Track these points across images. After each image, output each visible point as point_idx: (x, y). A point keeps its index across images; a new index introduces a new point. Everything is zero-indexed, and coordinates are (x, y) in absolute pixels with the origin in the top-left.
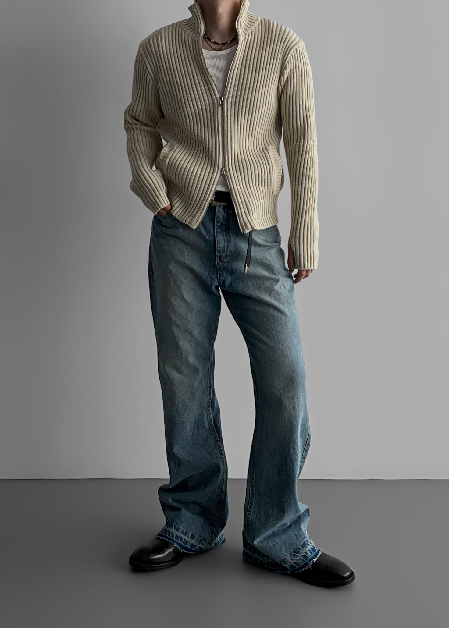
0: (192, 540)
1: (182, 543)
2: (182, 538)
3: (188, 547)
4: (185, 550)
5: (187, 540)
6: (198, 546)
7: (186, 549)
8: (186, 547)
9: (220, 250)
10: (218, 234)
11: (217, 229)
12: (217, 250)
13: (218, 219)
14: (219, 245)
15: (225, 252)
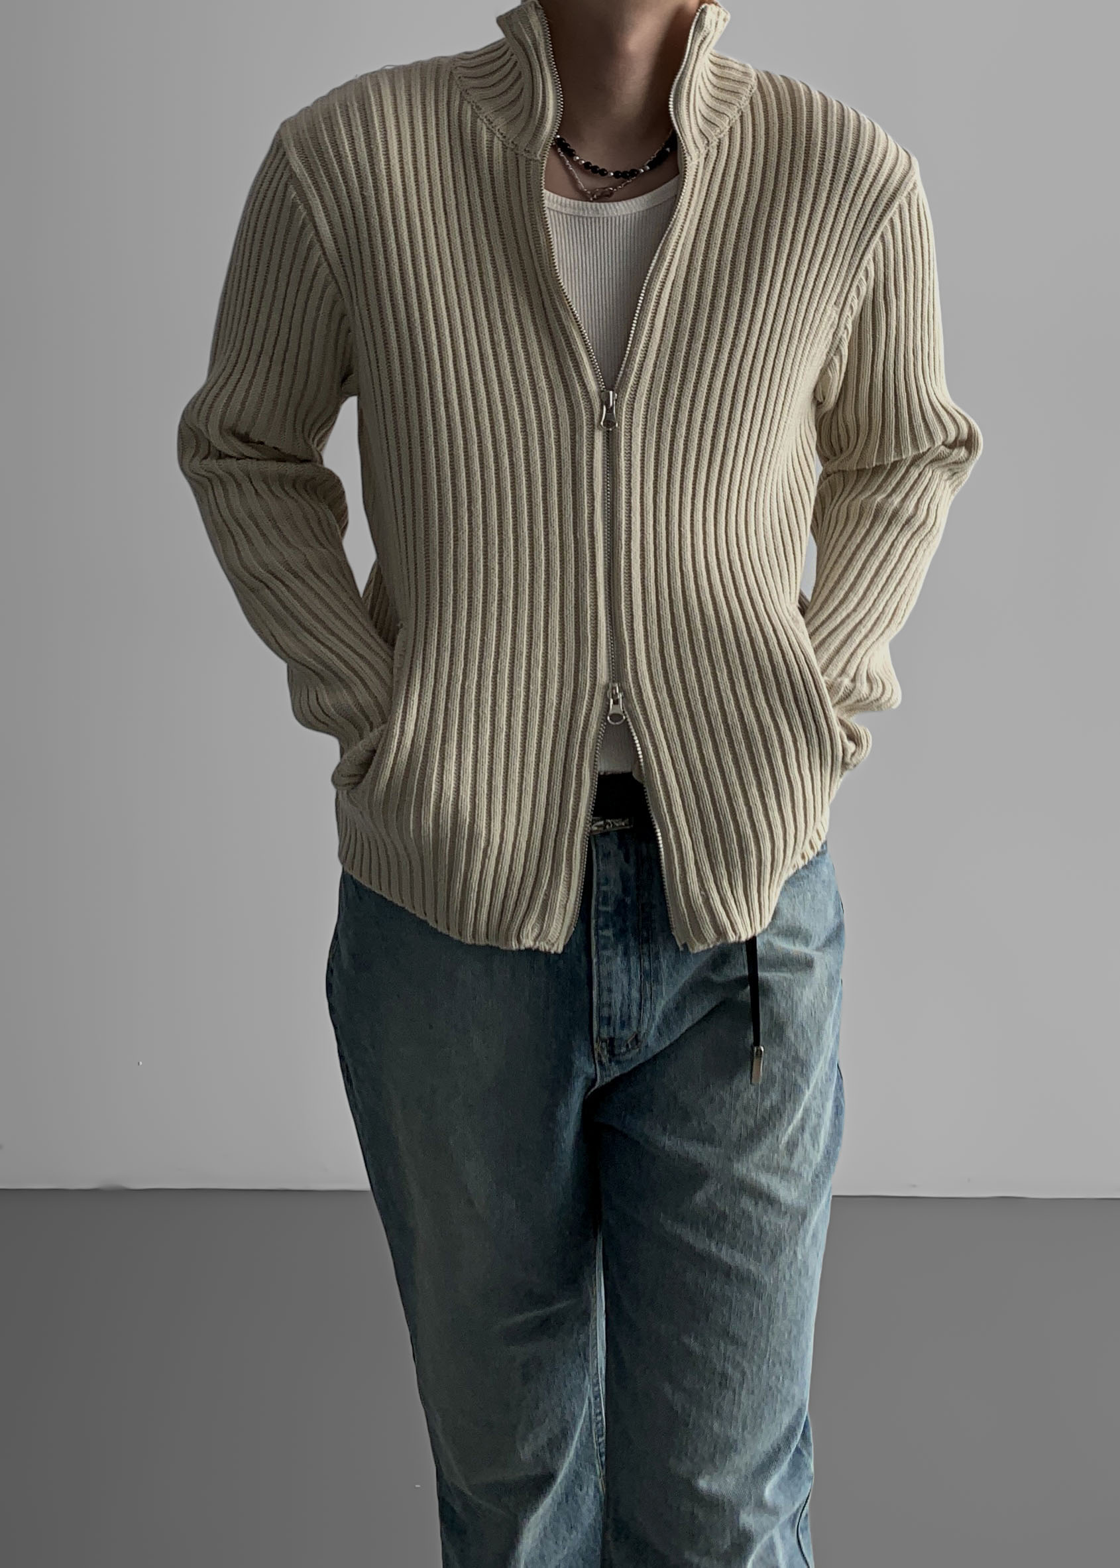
9: (609, 1018)
10: (605, 948)
11: (602, 929)
12: (600, 1018)
13: (604, 888)
14: (605, 998)
15: (630, 1025)
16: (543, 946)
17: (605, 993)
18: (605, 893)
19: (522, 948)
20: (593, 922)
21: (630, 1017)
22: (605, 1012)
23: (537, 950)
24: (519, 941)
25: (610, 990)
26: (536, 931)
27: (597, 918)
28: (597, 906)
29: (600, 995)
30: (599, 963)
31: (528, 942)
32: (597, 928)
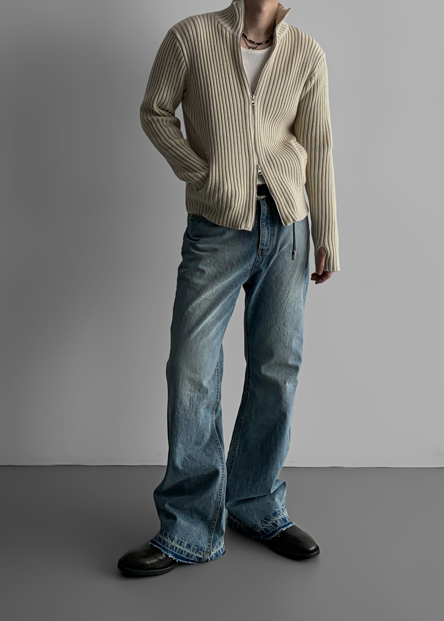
0: (188, 550)
1: (177, 553)
2: (176, 548)
3: (184, 557)
4: (180, 559)
5: (182, 550)
6: (194, 555)
7: (182, 558)
8: (181, 556)
9: (263, 244)
10: (263, 227)
11: (263, 222)
12: (261, 243)
13: (264, 212)
14: (263, 239)
15: (267, 246)
16: (247, 229)
17: (263, 238)
18: (264, 214)
19: (242, 229)
20: (261, 221)
21: (268, 244)
22: (263, 242)
23: (245, 230)
24: (241, 228)
25: (264, 237)
26: (245, 225)
27: (262, 220)
28: (262, 217)
29: (262, 238)
30: (262, 231)
31: (243, 228)
32: (262, 222)
